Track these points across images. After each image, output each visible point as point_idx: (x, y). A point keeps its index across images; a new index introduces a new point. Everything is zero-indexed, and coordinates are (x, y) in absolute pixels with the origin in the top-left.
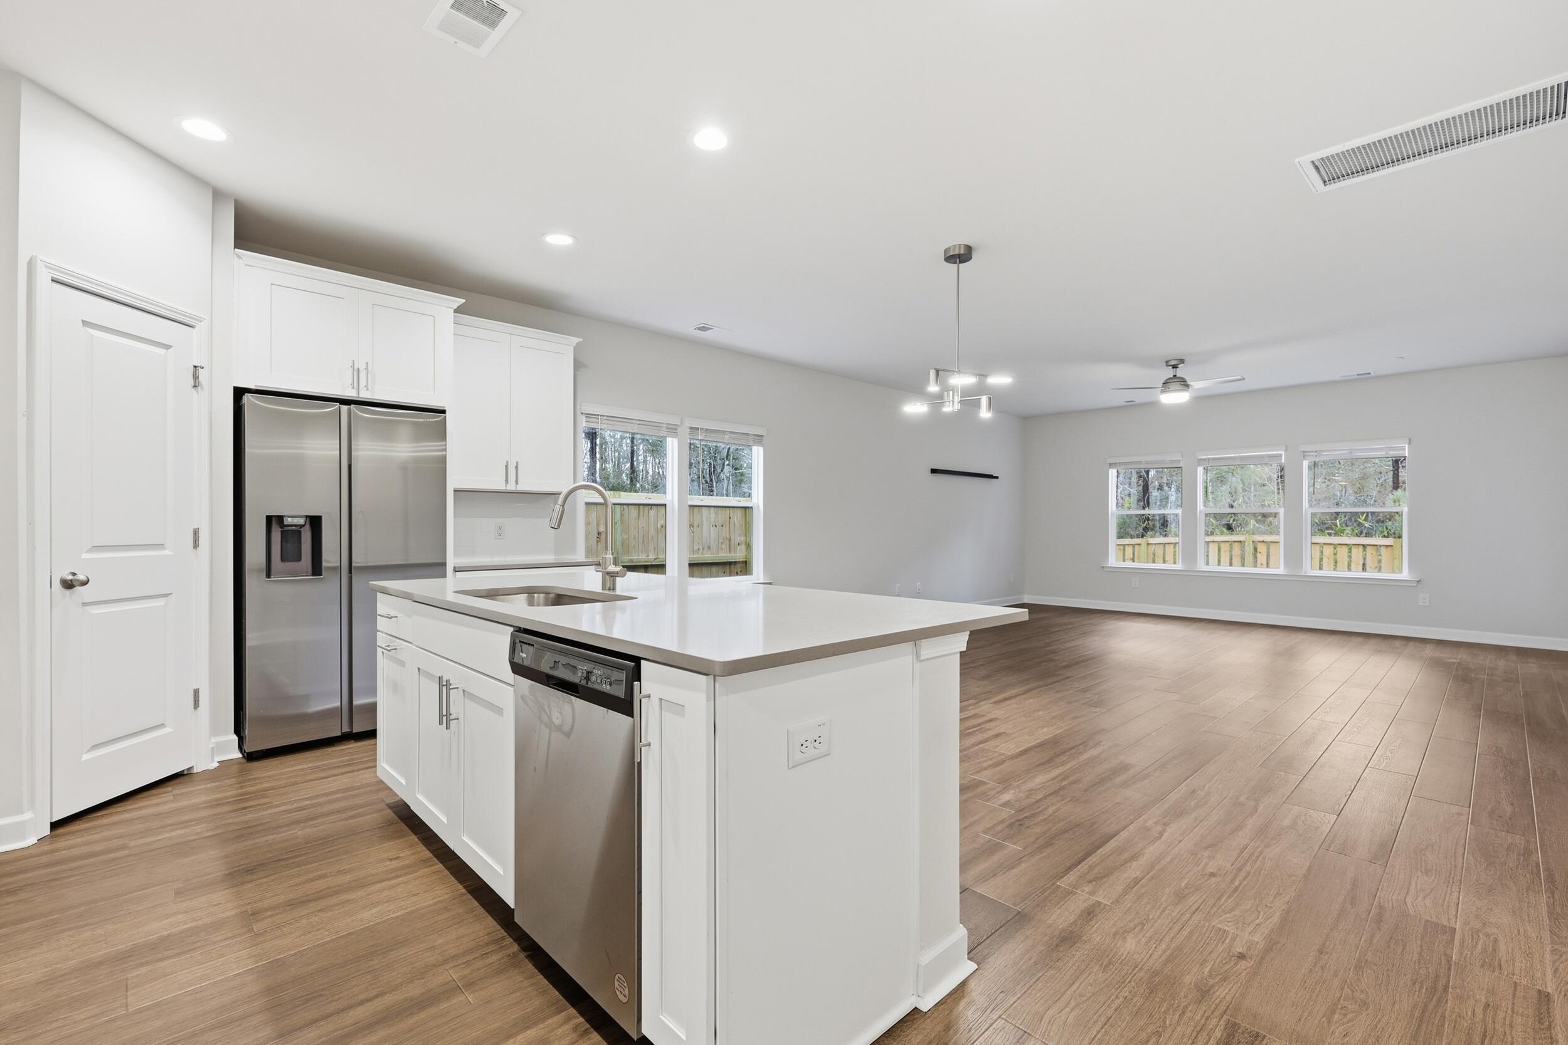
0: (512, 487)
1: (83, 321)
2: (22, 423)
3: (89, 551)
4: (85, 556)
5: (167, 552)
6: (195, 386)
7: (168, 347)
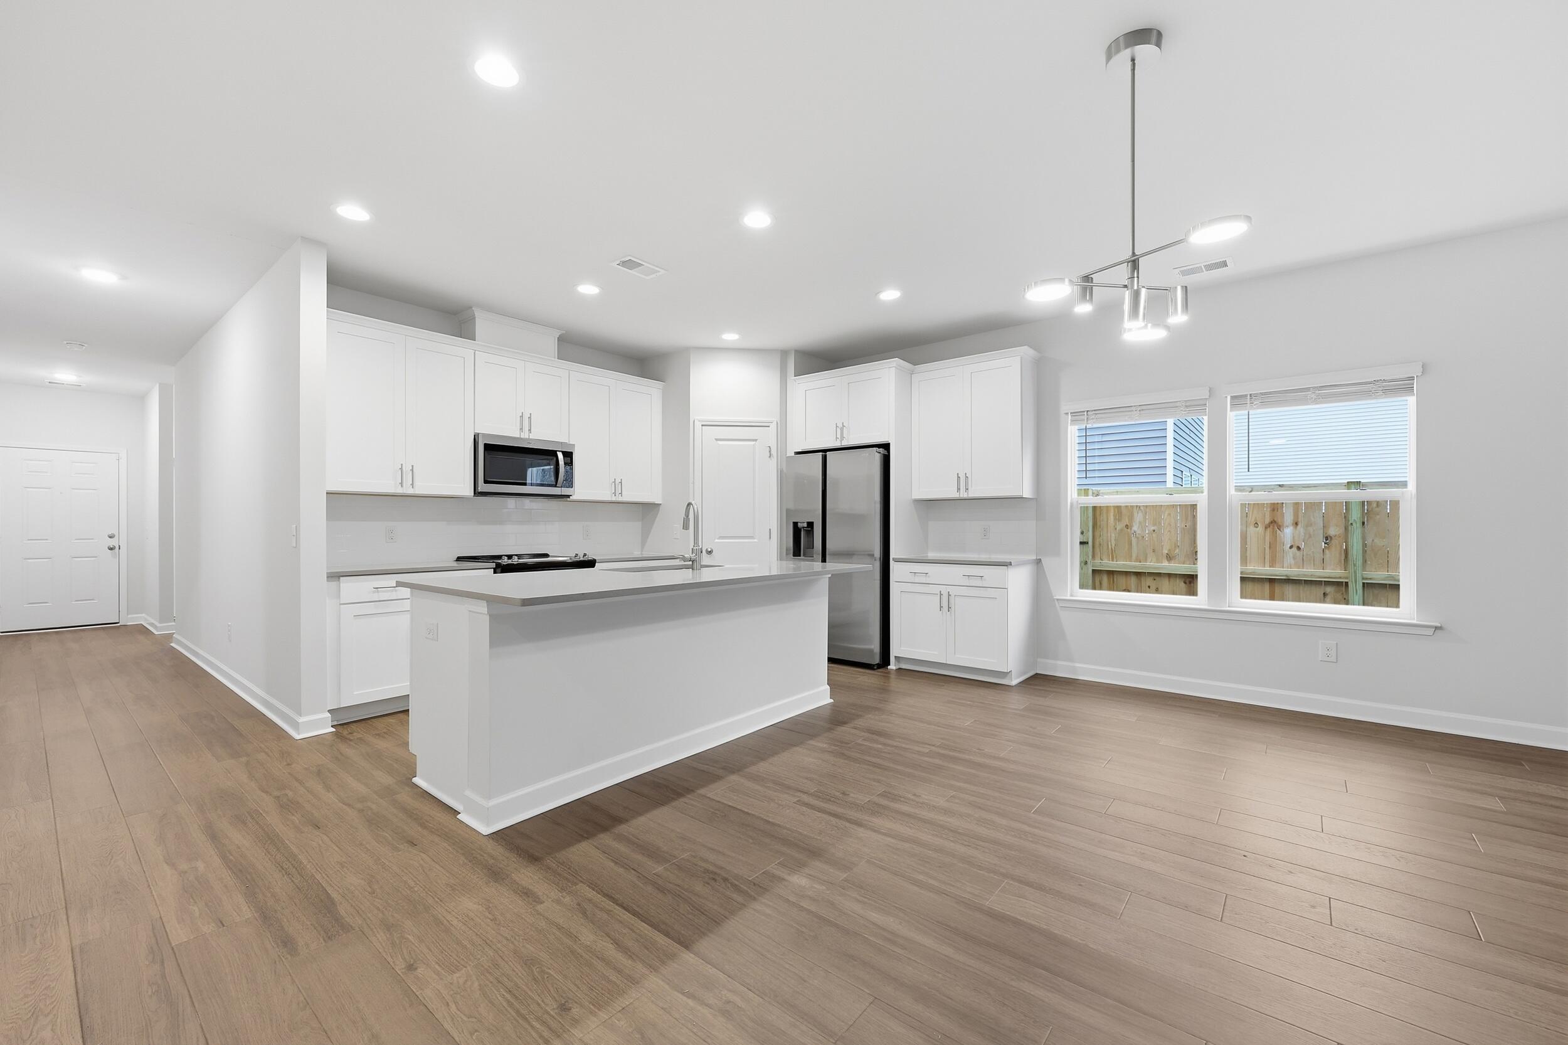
0: (963, 495)
1: (716, 439)
2: (691, 485)
3: (718, 539)
4: (717, 540)
5: (755, 540)
6: (770, 457)
7: (756, 440)
